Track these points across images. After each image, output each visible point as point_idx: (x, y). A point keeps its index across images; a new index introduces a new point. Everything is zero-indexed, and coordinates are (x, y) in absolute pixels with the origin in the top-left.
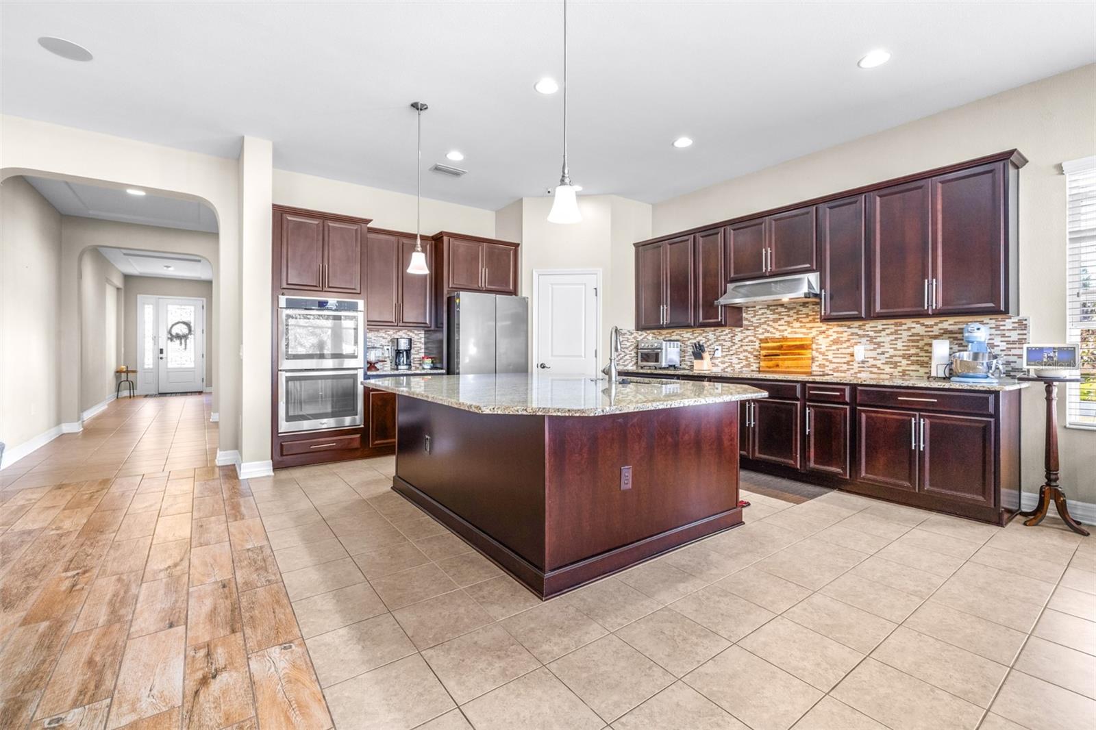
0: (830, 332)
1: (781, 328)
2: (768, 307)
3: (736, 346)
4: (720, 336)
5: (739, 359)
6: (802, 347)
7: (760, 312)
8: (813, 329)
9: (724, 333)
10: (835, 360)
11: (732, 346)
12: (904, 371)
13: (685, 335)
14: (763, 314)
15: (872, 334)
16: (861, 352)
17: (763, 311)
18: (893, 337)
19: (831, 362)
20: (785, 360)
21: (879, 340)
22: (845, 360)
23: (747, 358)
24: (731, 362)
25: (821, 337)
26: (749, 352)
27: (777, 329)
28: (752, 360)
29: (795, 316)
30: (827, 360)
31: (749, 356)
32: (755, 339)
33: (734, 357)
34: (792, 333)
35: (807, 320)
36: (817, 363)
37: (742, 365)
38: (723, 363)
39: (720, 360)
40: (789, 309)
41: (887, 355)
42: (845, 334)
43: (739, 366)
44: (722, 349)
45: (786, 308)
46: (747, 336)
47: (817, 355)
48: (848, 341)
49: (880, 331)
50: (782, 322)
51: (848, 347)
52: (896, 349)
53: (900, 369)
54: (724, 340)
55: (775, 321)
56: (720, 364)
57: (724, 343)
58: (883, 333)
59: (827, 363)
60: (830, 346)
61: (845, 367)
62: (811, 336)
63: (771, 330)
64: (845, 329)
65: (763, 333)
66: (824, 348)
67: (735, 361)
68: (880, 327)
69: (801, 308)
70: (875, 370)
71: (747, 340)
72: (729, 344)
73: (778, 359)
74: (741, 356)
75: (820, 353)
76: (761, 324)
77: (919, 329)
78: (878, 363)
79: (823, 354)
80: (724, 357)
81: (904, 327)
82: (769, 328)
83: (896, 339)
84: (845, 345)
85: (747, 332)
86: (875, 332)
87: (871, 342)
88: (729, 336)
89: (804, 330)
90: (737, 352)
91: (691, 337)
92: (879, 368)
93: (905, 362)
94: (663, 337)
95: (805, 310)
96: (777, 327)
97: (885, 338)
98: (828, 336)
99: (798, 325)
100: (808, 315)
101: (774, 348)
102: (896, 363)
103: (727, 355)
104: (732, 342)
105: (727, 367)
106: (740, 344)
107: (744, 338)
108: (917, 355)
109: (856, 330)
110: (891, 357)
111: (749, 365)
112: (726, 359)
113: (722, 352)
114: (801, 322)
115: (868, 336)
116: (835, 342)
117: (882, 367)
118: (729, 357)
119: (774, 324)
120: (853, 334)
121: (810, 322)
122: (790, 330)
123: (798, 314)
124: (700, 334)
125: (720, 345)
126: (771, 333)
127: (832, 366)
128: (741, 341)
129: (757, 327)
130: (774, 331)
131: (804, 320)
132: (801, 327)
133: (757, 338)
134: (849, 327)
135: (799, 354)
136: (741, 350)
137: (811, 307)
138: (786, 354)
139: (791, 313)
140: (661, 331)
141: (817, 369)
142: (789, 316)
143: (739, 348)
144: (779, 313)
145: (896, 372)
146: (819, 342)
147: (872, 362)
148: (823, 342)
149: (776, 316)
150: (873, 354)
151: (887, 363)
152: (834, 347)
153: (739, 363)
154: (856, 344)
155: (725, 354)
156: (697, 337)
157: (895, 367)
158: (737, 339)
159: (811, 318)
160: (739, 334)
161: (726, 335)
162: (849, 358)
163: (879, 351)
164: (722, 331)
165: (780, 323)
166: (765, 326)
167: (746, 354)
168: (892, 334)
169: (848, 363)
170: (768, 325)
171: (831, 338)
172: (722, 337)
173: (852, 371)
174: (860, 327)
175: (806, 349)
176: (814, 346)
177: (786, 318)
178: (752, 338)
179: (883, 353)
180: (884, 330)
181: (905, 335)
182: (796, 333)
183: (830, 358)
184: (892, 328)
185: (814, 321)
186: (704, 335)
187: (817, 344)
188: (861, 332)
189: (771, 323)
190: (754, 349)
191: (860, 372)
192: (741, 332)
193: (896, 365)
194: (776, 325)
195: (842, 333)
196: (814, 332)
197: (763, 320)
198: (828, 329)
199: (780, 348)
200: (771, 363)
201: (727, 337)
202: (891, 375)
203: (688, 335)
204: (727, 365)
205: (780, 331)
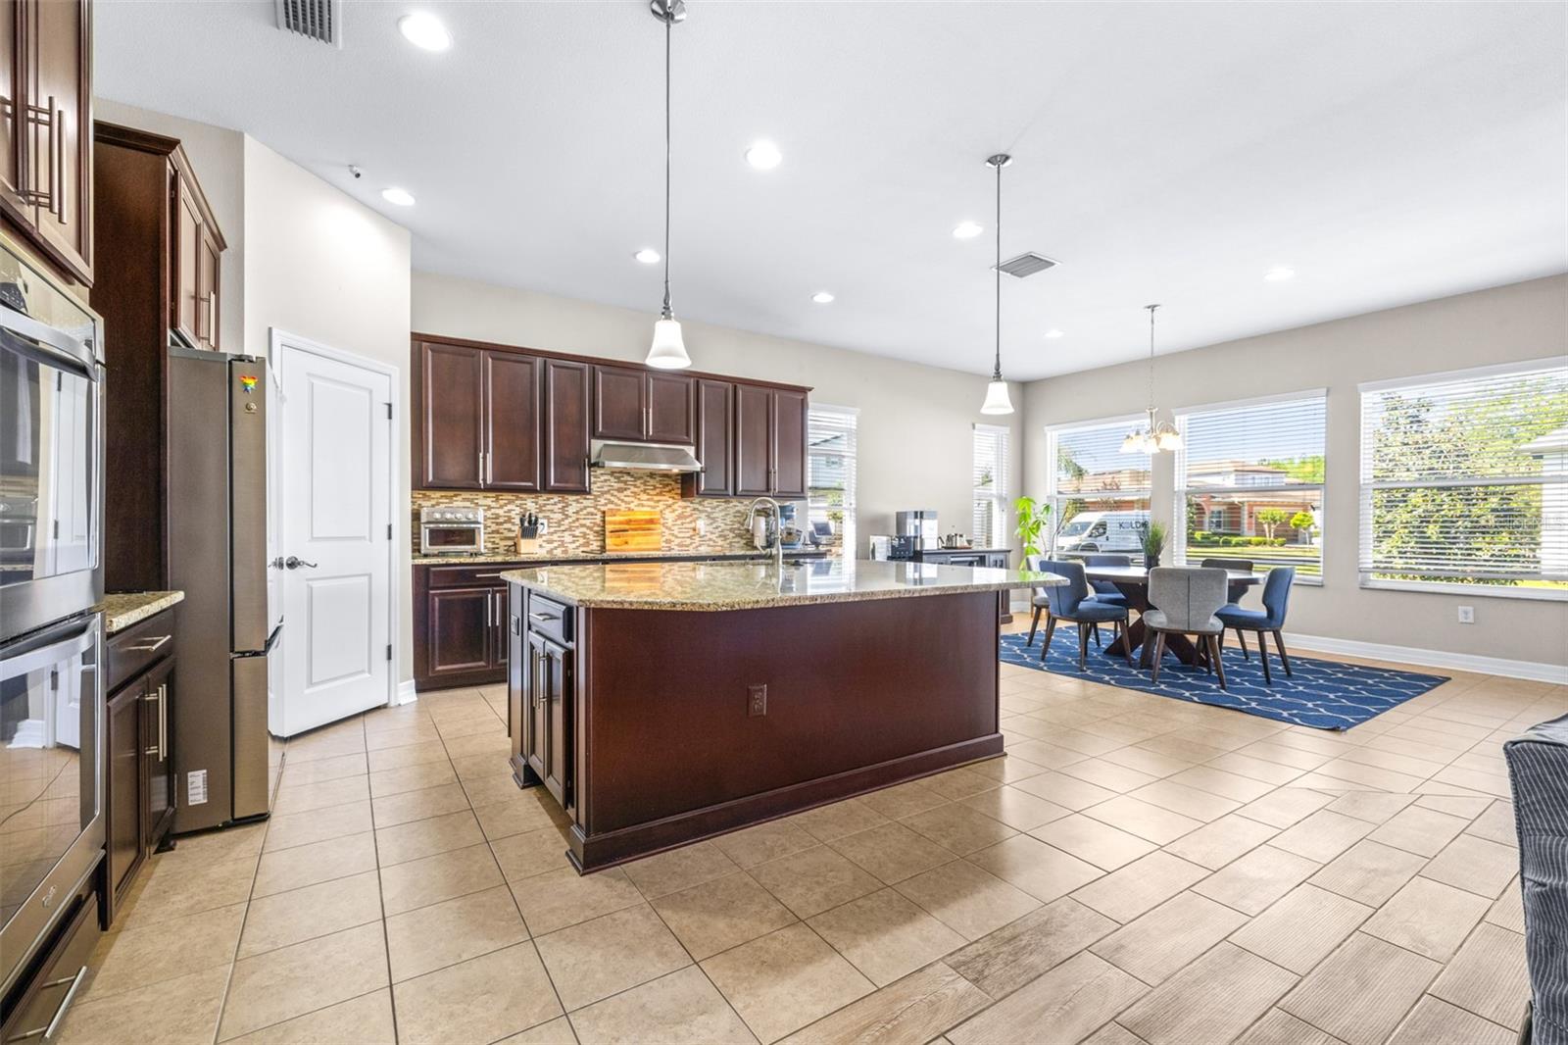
0: (675, 507)
1: (626, 499)
2: (612, 474)
3: (570, 520)
4: (545, 505)
5: (574, 536)
6: (651, 521)
7: (602, 478)
8: (661, 503)
9: (552, 501)
10: (680, 535)
11: (563, 520)
12: (731, 542)
13: (480, 502)
14: (606, 481)
15: (709, 510)
16: (702, 525)
17: (606, 477)
18: (723, 513)
19: (677, 537)
20: (633, 536)
21: (714, 515)
22: (688, 535)
23: (584, 535)
24: (563, 541)
25: (667, 511)
26: (588, 528)
27: (623, 501)
28: (591, 537)
29: (643, 487)
30: (673, 535)
31: (588, 532)
32: (595, 511)
33: (566, 533)
34: (638, 505)
35: (654, 492)
36: (664, 539)
37: (577, 544)
38: (550, 542)
39: (544, 538)
40: (637, 479)
41: (720, 529)
42: (688, 510)
43: (574, 546)
44: (549, 522)
45: (632, 476)
46: (585, 508)
47: (664, 529)
48: (691, 515)
49: (715, 508)
50: (628, 493)
51: (691, 522)
52: (726, 524)
53: (728, 541)
54: (552, 511)
55: (620, 490)
56: (544, 544)
57: (552, 516)
58: (717, 509)
59: (673, 538)
60: (676, 520)
61: (688, 541)
62: (658, 509)
63: (616, 501)
64: (689, 504)
65: (606, 504)
66: (670, 523)
67: (568, 538)
68: (715, 504)
69: (648, 479)
70: (711, 543)
71: (585, 512)
72: (560, 516)
73: (627, 536)
74: (577, 533)
75: (667, 528)
76: (603, 493)
77: (741, 508)
78: (713, 537)
79: (669, 529)
80: (552, 534)
81: (731, 505)
82: (612, 499)
83: (727, 515)
84: (688, 520)
85: (584, 501)
86: (712, 508)
87: (708, 516)
88: (560, 506)
89: (652, 503)
90: (571, 527)
91: (493, 505)
92: (714, 541)
93: (732, 535)
94: (433, 502)
95: (652, 482)
96: (622, 498)
97: (718, 514)
98: (674, 511)
99: (645, 497)
100: (655, 488)
101: (621, 523)
102: (725, 536)
103: (556, 532)
104: (564, 514)
105: (556, 548)
106: (574, 517)
107: (581, 510)
108: (739, 529)
109: (697, 506)
110: (722, 531)
111: (587, 544)
112: (555, 537)
113: (549, 527)
114: (648, 494)
115: (706, 511)
116: (680, 517)
117: (717, 540)
118: (559, 534)
119: (619, 495)
120: (694, 509)
121: (657, 494)
122: (636, 502)
123: (646, 485)
124: (510, 502)
125: (545, 517)
126: (616, 505)
127: (677, 541)
128: (577, 513)
129: (599, 496)
130: (619, 502)
131: (651, 492)
132: (648, 500)
133: (599, 510)
134: (692, 503)
135: (649, 529)
136: (577, 524)
137: (658, 479)
138: (635, 530)
139: (638, 483)
140: (428, 493)
141: (664, 544)
142: (635, 486)
143: (574, 522)
144: (625, 482)
145: (725, 544)
146: (666, 517)
147: (709, 536)
148: (670, 516)
149: (622, 485)
150: (710, 528)
151: (720, 536)
152: (679, 522)
153: (574, 542)
154: (698, 518)
155: (552, 530)
156: (506, 505)
157: (725, 540)
158: (571, 510)
159: (658, 490)
160: (574, 504)
161: (555, 504)
162: (692, 533)
163: (714, 525)
164: (548, 499)
165: (625, 493)
166: (608, 496)
167: (584, 530)
168: (723, 510)
169: (690, 537)
170: (612, 495)
171: (677, 513)
172: (549, 507)
173: (694, 545)
174: (700, 503)
175: (656, 523)
176: (662, 521)
177: (633, 489)
178: (592, 510)
179: (717, 528)
180: (718, 506)
181: (732, 511)
182: (643, 506)
183: (676, 533)
184: (724, 505)
185: (660, 494)
186: (518, 502)
187: (664, 519)
188: (700, 508)
189: (615, 493)
190: (594, 523)
191: (700, 545)
192: (577, 501)
193: (725, 537)
194: (621, 495)
195: (685, 507)
196: (661, 506)
197: (606, 489)
198: (674, 503)
199: (629, 522)
200: (618, 541)
201: (556, 507)
202: (721, 546)
203: (489, 502)
204: (556, 544)
205: (626, 503)
